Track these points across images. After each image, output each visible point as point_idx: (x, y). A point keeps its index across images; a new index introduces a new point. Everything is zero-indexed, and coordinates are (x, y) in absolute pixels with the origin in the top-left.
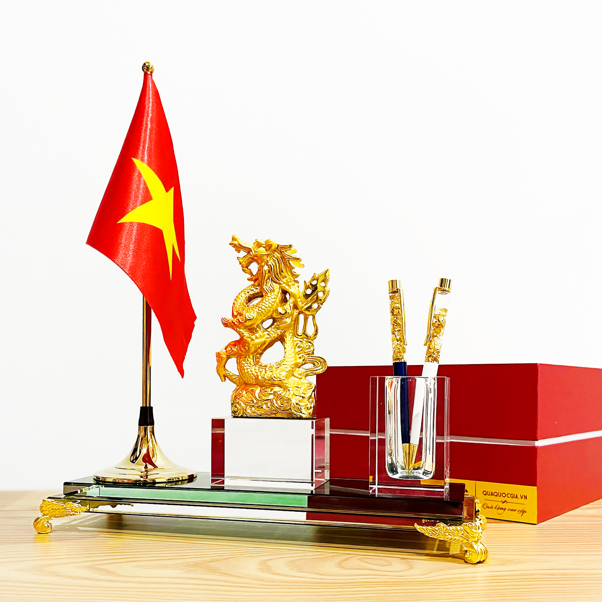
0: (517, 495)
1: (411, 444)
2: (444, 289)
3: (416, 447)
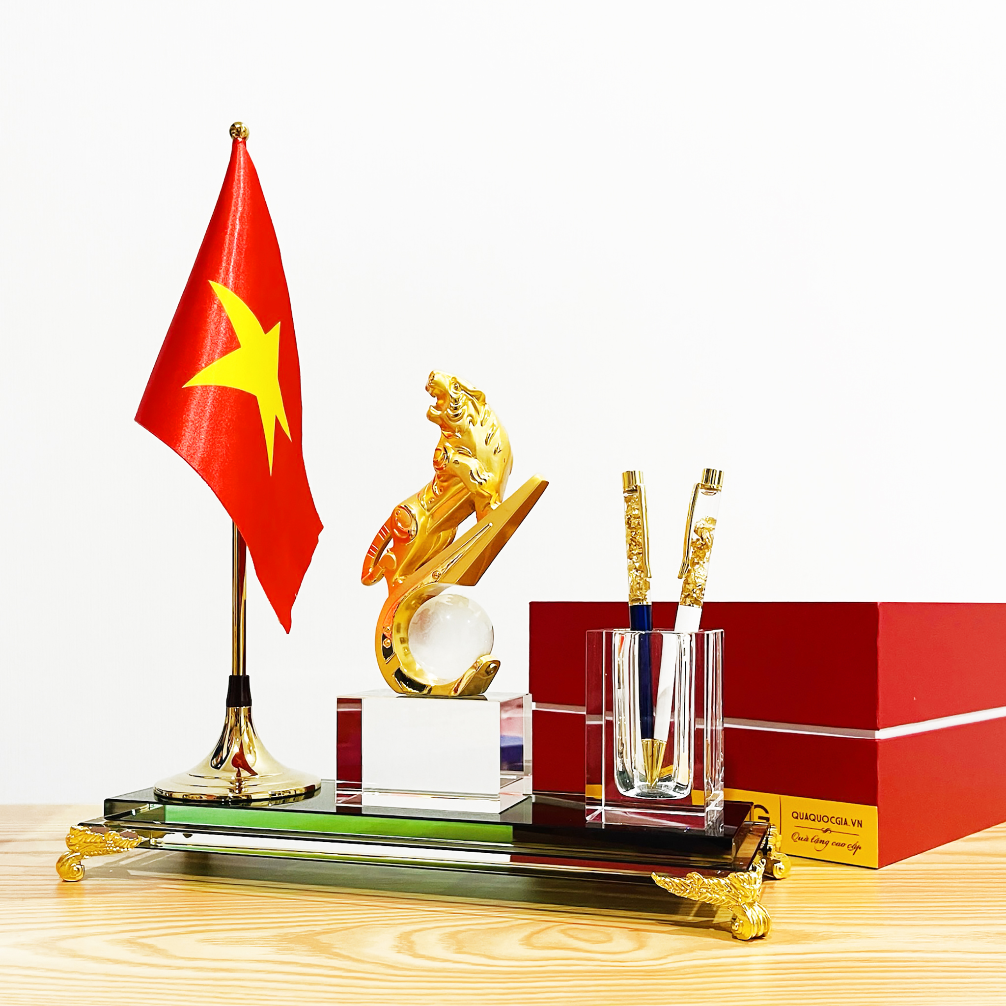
0: (846, 819)
1: (655, 739)
2: (710, 487)
3: (663, 744)
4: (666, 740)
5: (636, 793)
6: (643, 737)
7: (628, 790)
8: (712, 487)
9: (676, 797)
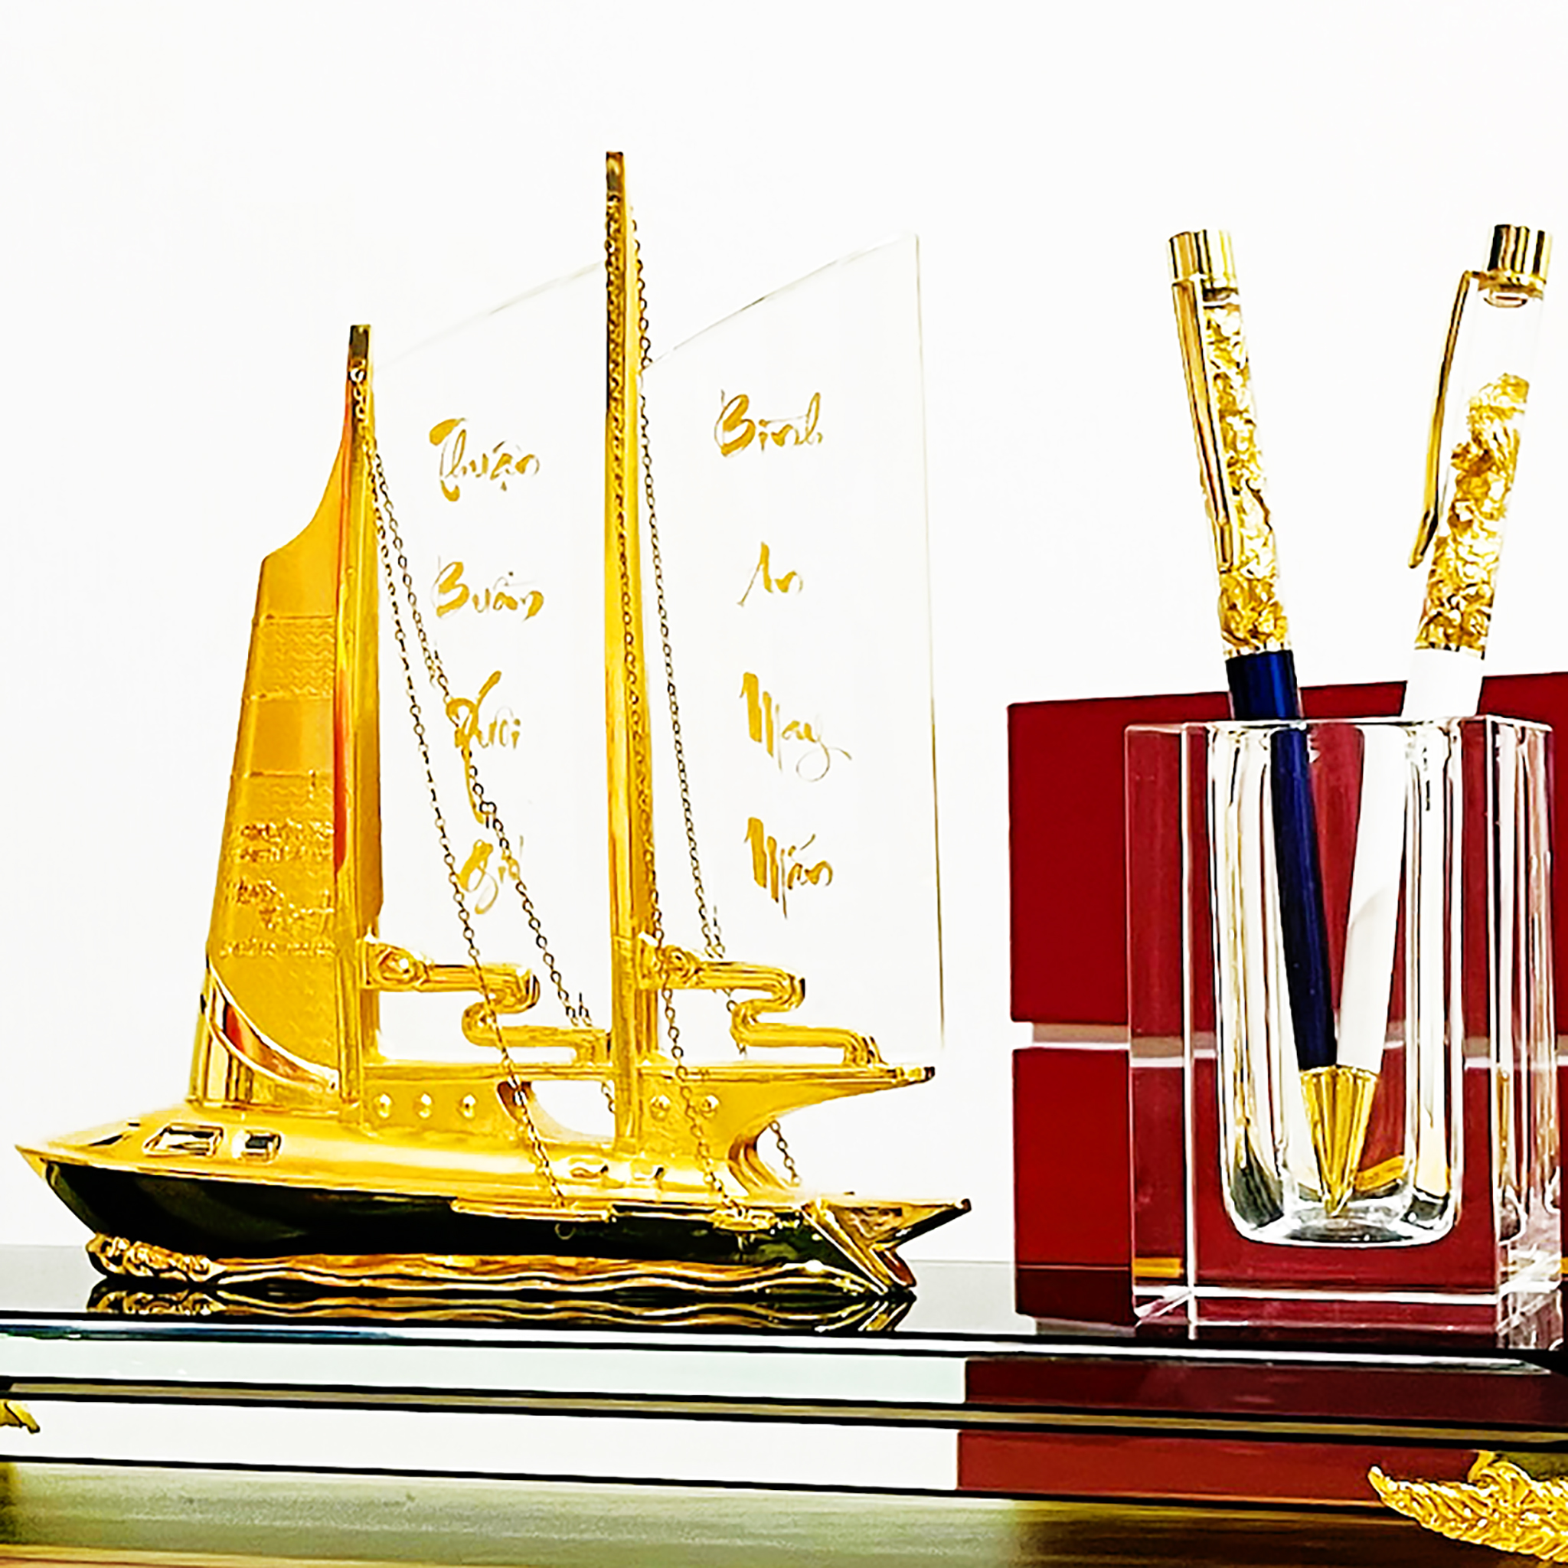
1: (1339, 1067)
2: (1509, 279)
3: (1365, 1080)
4: (1377, 1070)
5: (1288, 1232)
6: (1304, 1065)
7: (1261, 1225)
8: (1515, 281)
9: (1410, 1238)
